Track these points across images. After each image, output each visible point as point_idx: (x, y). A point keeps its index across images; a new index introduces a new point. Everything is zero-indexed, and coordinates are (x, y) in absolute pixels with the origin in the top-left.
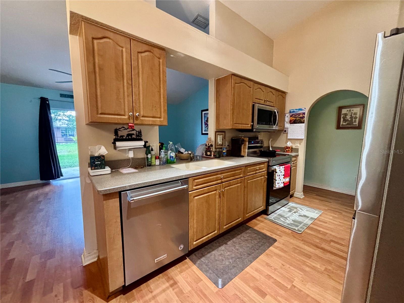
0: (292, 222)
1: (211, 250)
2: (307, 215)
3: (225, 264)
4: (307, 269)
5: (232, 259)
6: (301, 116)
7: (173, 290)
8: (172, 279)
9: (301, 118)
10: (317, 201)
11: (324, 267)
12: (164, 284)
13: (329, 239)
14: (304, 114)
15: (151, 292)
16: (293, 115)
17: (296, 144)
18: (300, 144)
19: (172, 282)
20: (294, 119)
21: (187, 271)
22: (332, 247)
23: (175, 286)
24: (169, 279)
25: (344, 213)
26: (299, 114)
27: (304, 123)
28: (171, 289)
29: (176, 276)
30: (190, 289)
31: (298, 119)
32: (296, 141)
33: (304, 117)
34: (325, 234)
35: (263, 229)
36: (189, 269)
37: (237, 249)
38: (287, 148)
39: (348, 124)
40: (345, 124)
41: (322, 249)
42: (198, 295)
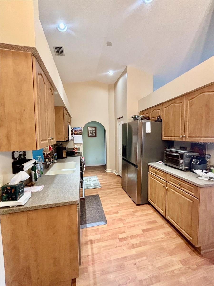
0: (94, 185)
1: (85, 216)
2: (95, 180)
3: (97, 215)
4: (116, 196)
5: (97, 212)
6: (80, 131)
7: (95, 243)
8: (87, 242)
9: (80, 132)
10: (90, 172)
11: (117, 193)
12: (88, 247)
13: (109, 184)
14: (81, 130)
15: (88, 256)
16: (75, 130)
17: (79, 146)
18: (81, 146)
19: (89, 243)
20: (77, 132)
21: (88, 233)
22: (112, 186)
23: (93, 241)
24: (86, 243)
25: (102, 174)
26: (79, 130)
27: (82, 135)
28: (93, 244)
29: (87, 239)
30: (99, 235)
31: (78, 133)
32: (79, 144)
33: (81, 132)
34: (106, 183)
35: (89, 194)
36: (88, 231)
37: (93, 207)
38: (75, 149)
39: (92, 135)
40: (91, 135)
41: (111, 188)
42: (105, 233)
